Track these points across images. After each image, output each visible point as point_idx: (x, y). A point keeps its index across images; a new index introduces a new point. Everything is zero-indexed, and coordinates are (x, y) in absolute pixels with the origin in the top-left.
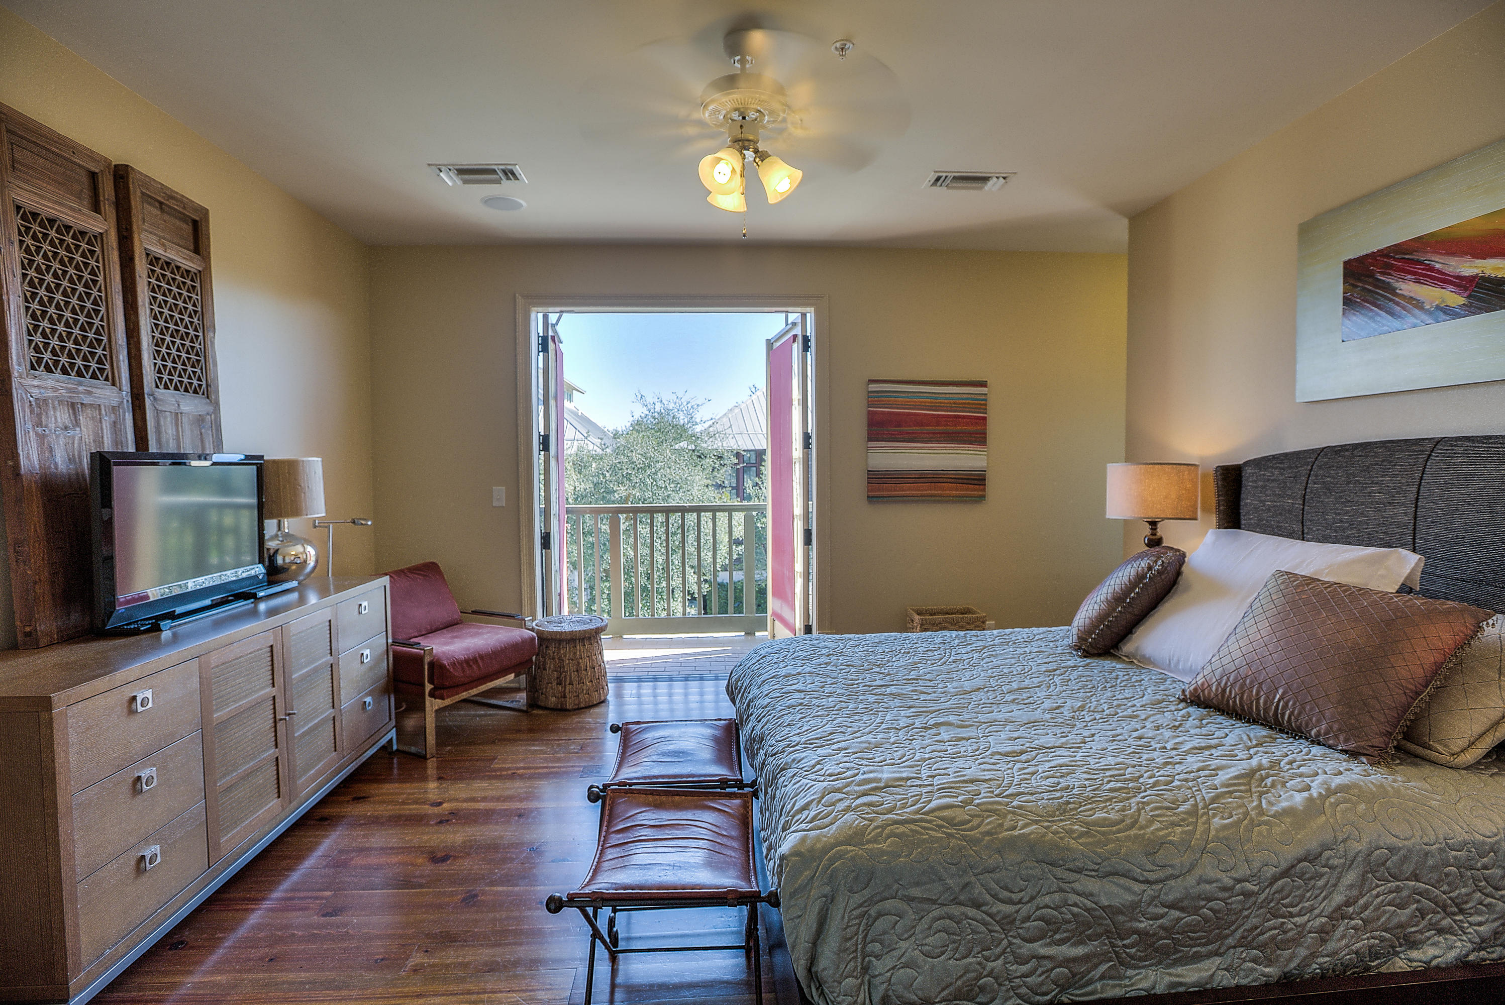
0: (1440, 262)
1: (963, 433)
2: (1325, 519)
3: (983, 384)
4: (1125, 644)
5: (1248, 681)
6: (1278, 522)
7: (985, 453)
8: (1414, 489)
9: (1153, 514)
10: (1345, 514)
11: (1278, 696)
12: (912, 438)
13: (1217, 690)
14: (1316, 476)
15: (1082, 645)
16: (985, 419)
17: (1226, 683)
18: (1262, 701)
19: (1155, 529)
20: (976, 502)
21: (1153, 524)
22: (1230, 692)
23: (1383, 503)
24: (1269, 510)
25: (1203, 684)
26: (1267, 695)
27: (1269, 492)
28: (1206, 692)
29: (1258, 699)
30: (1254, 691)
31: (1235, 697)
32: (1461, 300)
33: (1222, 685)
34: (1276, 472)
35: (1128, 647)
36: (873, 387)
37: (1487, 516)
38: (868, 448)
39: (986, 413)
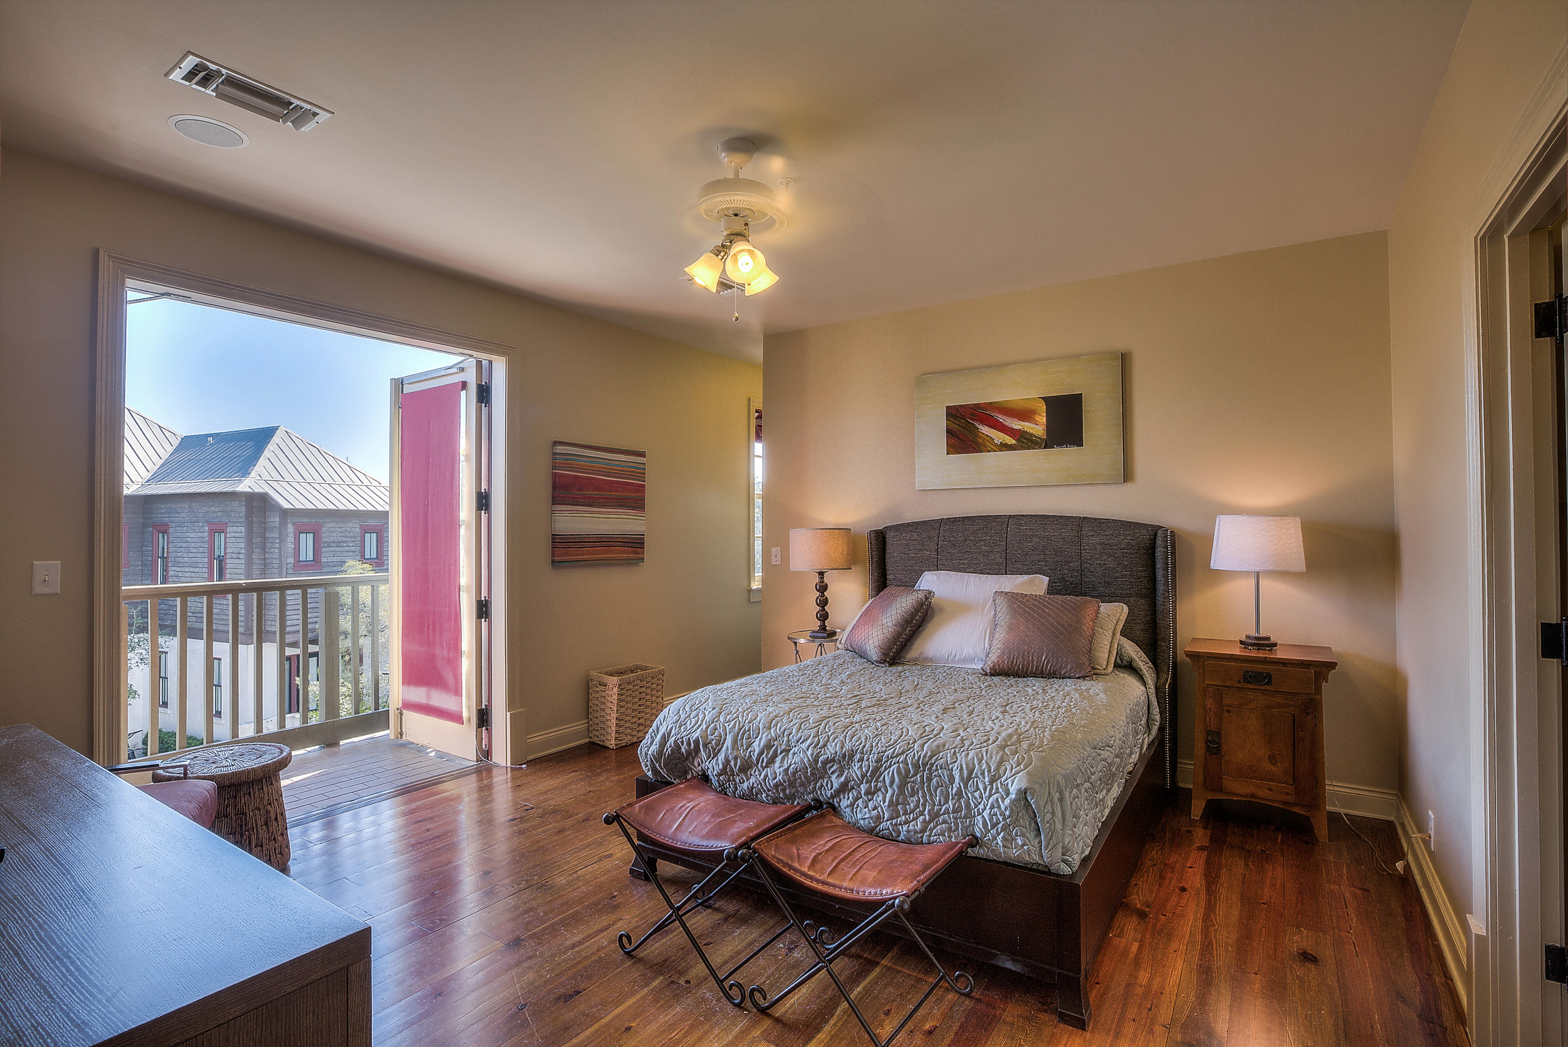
0: (1001, 418)
1: (631, 499)
2: (953, 563)
3: (642, 455)
4: (907, 653)
5: (1026, 653)
6: (920, 567)
7: (644, 518)
8: (1004, 543)
9: (820, 568)
10: (966, 559)
11: (1044, 658)
12: (591, 502)
13: (1008, 663)
14: (944, 537)
15: (886, 658)
16: (643, 486)
17: (1013, 657)
18: (1035, 663)
19: (823, 578)
20: (636, 564)
21: (821, 574)
22: (1017, 662)
23: (988, 552)
24: (913, 559)
25: (998, 662)
26: (1038, 658)
27: (911, 548)
28: (1001, 665)
29: (1033, 662)
30: (1030, 658)
31: (1019, 665)
32: (1014, 442)
33: (1011, 659)
34: (915, 534)
35: (912, 654)
36: (560, 449)
37: (1042, 556)
38: (553, 512)
39: (644, 481)
